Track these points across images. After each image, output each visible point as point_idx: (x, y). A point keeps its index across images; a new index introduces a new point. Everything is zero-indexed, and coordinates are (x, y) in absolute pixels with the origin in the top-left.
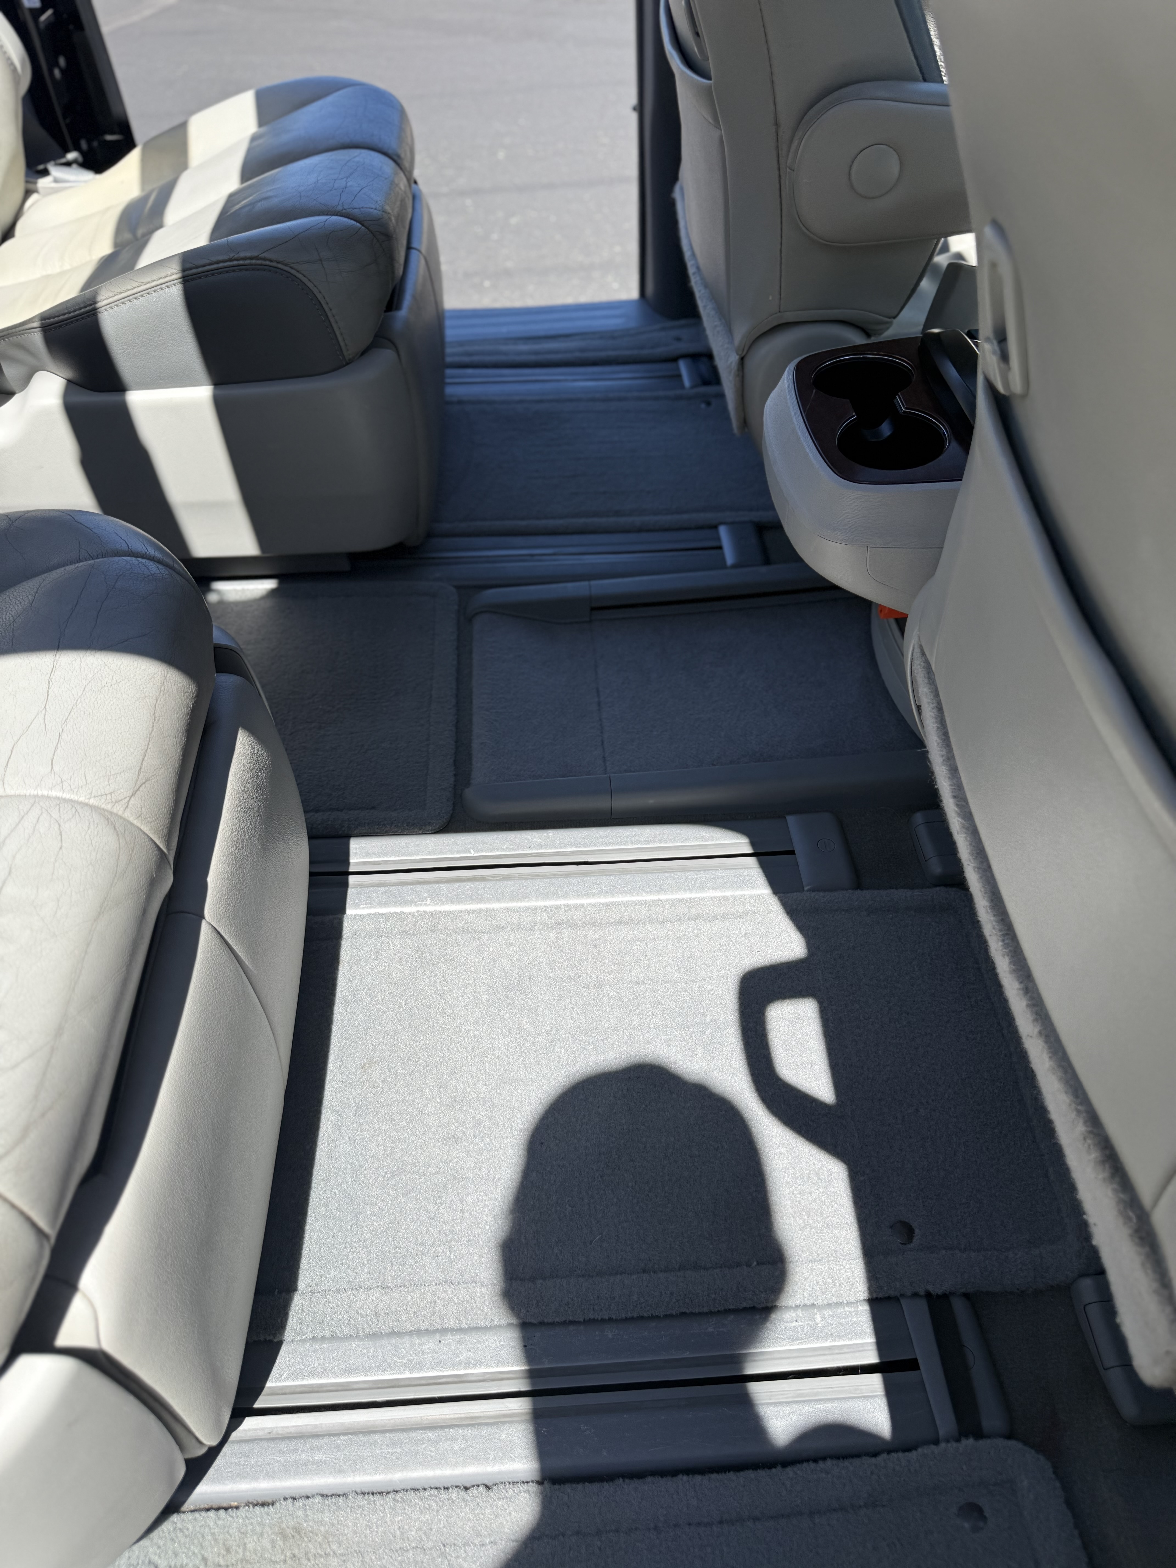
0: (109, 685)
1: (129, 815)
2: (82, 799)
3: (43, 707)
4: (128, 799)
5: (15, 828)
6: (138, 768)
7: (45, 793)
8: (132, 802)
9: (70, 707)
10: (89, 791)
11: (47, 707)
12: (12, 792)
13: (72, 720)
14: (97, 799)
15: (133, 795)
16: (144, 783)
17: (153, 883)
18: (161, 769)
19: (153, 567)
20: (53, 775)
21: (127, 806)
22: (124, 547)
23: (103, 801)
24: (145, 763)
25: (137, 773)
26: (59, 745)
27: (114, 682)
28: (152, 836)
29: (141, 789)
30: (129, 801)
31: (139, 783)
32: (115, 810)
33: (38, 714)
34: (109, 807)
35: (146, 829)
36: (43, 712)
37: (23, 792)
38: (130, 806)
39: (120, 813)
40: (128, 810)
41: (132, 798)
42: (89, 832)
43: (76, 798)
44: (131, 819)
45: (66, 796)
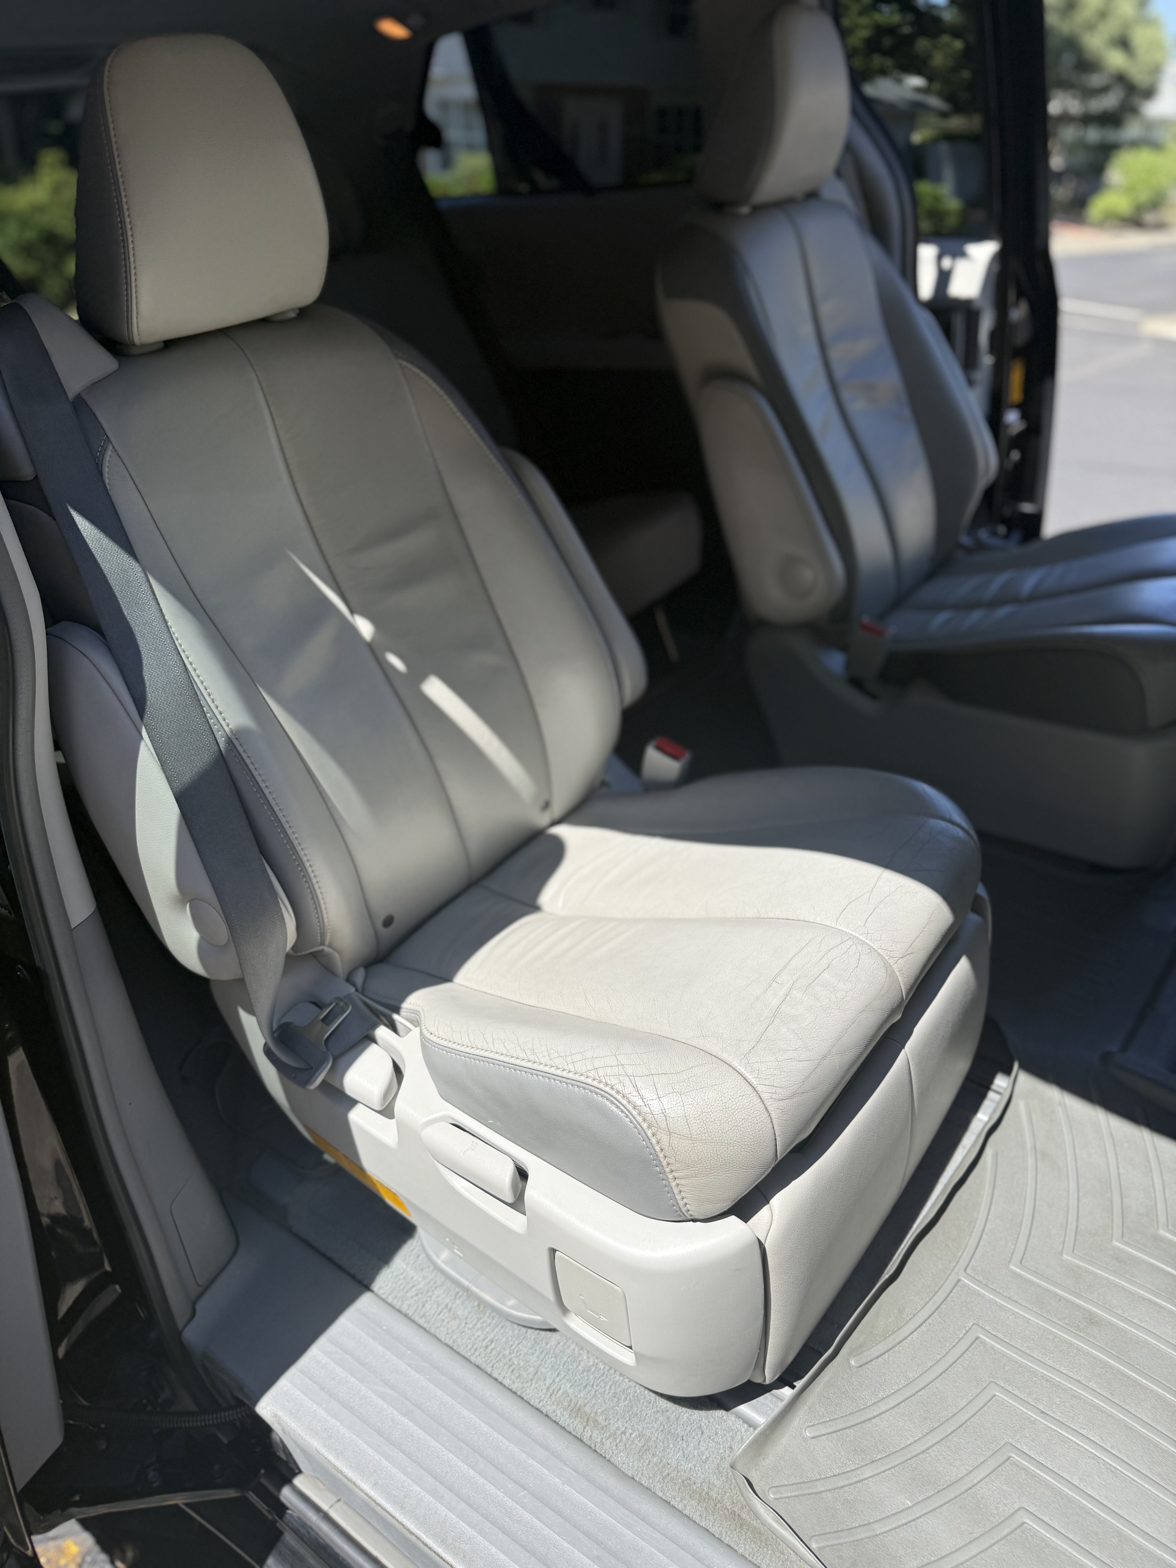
0: (912, 892)
1: (896, 968)
2: (875, 947)
3: (871, 890)
4: (898, 958)
5: (837, 946)
6: (910, 944)
7: (857, 935)
8: (899, 961)
9: (886, 895)
10: (880, 945)
11: (873, 890)
12: (840, 928)
13: (884, 903)
14: (883, 950)
15: (902, 958)
16: (910, 954)
17: (893, 1012)
18: (921, 950)
19: (961, 833)
20: (864, 928)
21: (896, 962)
22: (948, 816)
23: (885, 953)
24: (914, 943)
25: (908, 947)
26: (873, 913)
27: (915, 891)
28: (902, 985)
29: (907, 956)
30: (898, 960)
31: (907, 953)
32: (889, 961)
33: (867, 892)
34: (887, 958)
35: (900, 979)
36: (870, 892)
37: (846, 930)
38: (898, 963)
39: (892, 964)
40: (896, 964)
41: (901, 959)
42: (873, 965)
43: (872, 945)
44: (895, 970)
45: (867, 941)
